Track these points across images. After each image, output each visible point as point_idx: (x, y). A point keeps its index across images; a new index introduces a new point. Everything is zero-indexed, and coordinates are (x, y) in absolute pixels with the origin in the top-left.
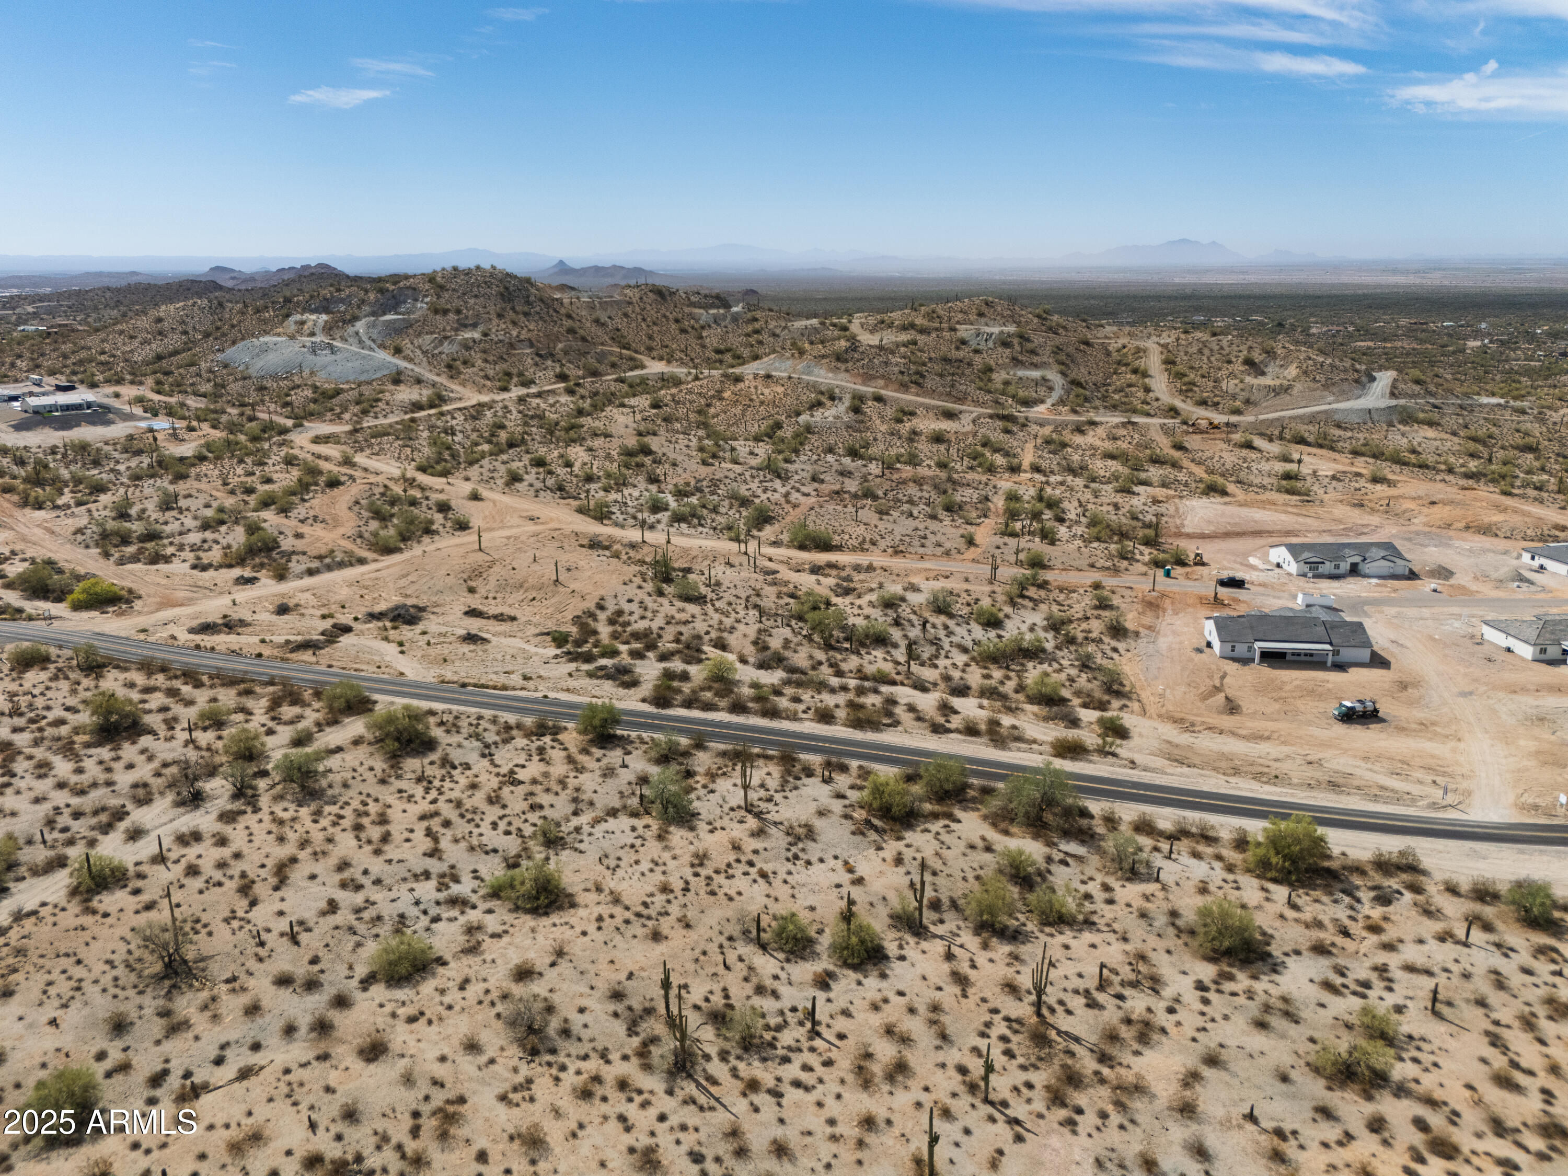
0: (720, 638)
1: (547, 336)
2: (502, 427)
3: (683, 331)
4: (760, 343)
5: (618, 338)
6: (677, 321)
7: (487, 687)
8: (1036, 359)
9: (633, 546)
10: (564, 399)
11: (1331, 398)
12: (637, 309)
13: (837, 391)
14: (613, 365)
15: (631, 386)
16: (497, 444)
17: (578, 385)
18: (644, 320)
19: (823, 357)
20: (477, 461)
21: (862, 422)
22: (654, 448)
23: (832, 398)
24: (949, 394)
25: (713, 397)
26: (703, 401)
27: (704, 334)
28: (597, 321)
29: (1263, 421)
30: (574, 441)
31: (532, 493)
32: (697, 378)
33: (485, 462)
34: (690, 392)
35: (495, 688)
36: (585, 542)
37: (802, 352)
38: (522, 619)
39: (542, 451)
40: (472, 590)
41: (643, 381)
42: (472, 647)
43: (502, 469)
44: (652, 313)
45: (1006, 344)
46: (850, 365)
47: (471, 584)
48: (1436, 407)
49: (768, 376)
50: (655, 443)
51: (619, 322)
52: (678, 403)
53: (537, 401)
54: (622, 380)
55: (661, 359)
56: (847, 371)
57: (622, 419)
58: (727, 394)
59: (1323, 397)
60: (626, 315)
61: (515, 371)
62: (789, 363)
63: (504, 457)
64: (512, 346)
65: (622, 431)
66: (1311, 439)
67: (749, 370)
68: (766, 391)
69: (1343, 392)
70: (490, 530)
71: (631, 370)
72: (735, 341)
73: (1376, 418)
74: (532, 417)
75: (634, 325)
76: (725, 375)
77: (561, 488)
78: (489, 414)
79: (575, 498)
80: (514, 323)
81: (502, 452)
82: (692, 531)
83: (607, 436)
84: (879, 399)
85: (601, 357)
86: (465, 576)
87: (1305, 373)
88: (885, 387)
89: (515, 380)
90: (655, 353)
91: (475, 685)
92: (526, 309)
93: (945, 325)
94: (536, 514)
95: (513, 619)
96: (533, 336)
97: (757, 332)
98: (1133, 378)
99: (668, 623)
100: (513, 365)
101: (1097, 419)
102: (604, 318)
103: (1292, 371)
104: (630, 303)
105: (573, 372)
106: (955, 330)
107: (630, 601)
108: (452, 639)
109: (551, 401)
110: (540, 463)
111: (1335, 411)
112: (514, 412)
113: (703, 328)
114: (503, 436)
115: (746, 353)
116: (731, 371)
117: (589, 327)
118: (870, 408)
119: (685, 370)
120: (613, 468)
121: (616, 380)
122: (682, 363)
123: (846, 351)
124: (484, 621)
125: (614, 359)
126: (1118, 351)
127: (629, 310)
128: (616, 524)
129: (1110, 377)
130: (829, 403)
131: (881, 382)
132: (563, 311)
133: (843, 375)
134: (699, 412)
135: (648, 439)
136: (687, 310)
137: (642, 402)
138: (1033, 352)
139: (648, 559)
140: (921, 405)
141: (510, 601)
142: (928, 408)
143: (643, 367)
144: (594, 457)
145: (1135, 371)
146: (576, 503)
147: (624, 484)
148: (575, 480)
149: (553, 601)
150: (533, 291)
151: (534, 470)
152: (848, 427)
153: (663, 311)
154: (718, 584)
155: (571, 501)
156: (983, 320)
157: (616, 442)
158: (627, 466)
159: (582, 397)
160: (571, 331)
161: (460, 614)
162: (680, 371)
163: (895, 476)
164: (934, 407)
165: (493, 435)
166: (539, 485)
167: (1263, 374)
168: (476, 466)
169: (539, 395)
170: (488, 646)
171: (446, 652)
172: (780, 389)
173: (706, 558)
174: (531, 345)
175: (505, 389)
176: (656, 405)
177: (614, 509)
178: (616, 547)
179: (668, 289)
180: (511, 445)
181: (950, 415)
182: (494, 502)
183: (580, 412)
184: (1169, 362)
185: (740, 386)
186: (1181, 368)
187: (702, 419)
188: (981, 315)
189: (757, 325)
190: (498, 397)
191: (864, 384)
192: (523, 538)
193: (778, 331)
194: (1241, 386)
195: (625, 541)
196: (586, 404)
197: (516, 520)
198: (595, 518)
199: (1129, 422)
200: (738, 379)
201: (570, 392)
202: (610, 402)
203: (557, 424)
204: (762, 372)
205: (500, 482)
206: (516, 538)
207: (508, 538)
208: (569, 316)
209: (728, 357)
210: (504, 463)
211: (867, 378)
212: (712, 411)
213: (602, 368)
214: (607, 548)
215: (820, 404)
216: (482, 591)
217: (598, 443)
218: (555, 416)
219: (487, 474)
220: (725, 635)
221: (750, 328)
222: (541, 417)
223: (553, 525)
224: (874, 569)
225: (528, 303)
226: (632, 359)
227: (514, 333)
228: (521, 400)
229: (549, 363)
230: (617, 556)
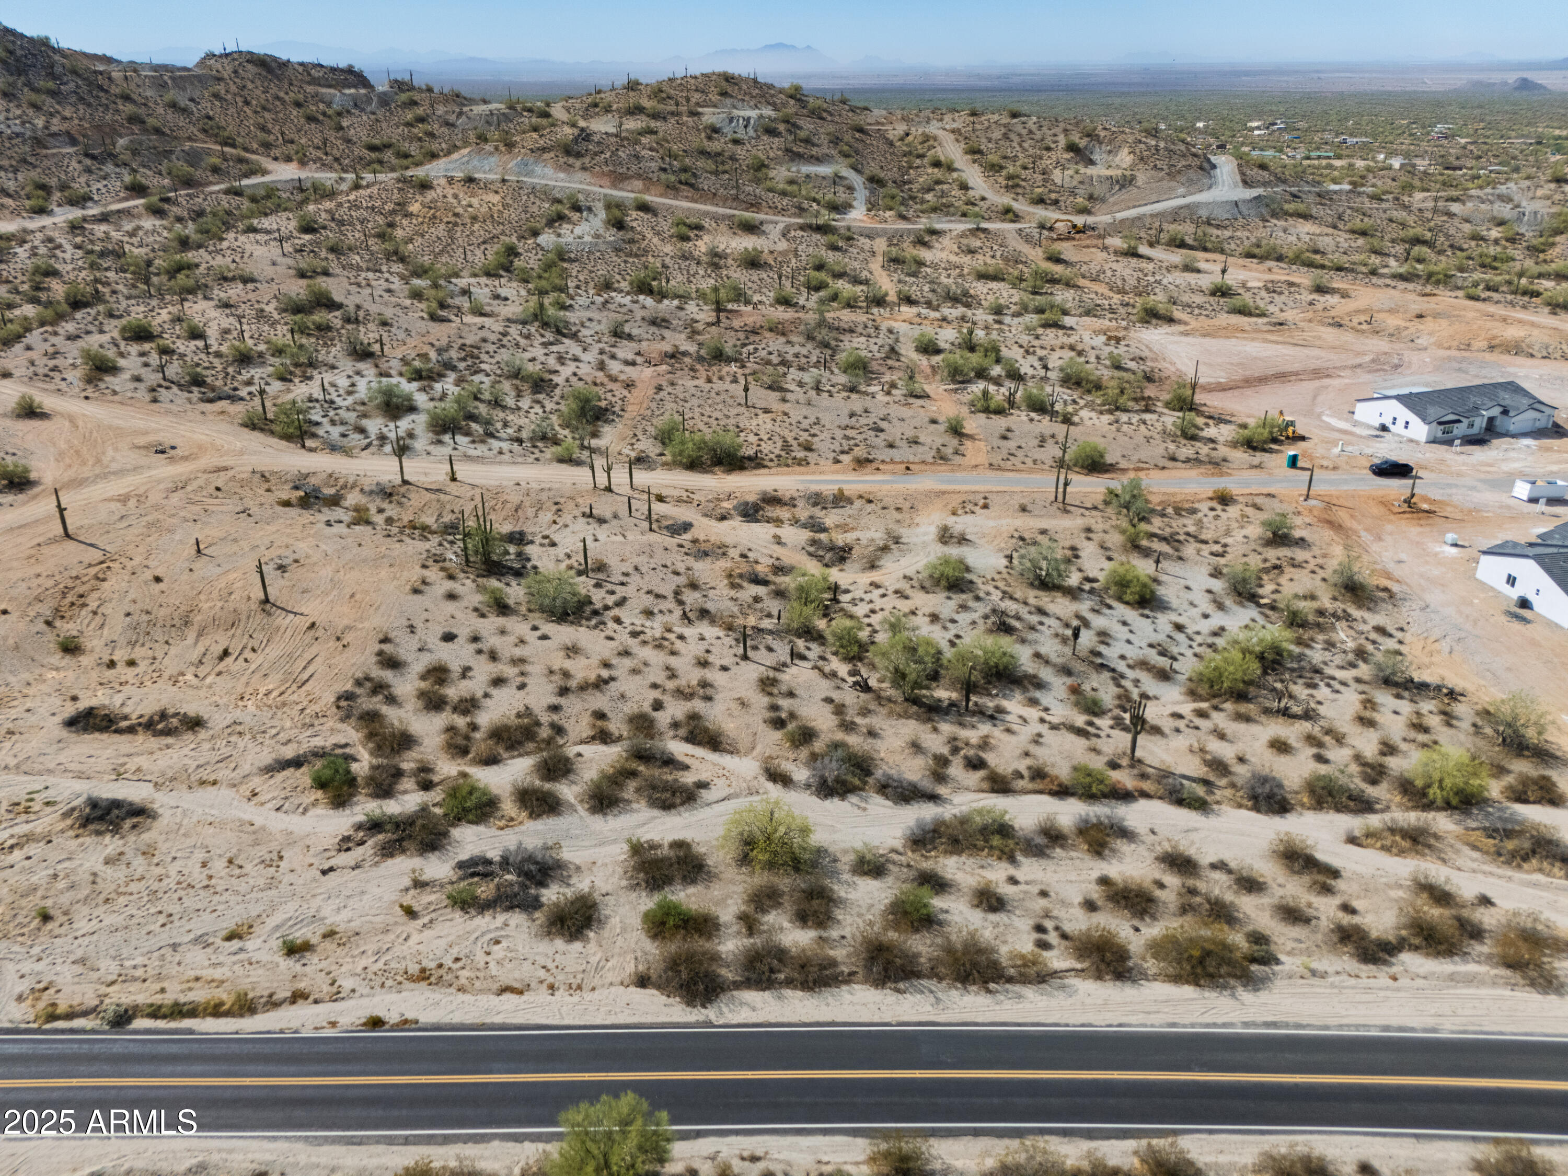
0: (694, 717)
1: (98, 128)
2: (52, 273)
3: (311, 119)
4: (431, 135)
5: (210, 129)
6: (298, 105)
7: (192, 1012)
8: (815, 151)
9: (387, 493)
10: (149, 223)
11: (1181, 190)
12: (233, 88)
13: (581, 197)
14: (215, 170)
15: (254, 200)
16: (49, 304)
17: (167, 200)
18: (247, 103)
19: (544, 150)
20: (19, 337)
21: (632, 241)
22: (337, 297)
23: (577, 208)
24: (736, 198)
25: (393, 212)
26: (380, 220)
27: (345, 123)
28: (173, 105)
29: (1122, 221)
30: (192, 291)
31: (143, 394)
32: (357, 187)
33: (34, 338)
34: (355, 206)
35: (216, 1011)
36: (286, 493)
37: (510, 145)
38: (218, 720)
39: (137, 313)
40: (70, 648)
41: (271, 192)
42: (111, 844)
43: (73, 351)
44: (257, 94)
45: (771, 132)
46: (587, 160)
47: (68, 628)
48: (1295, 196)
49: (470, 180)
50: (336, 287)
51: (207, 106)
52: (341, 223)
53: (103, 227)
54: (238, 193)
55: (288, 159)
56: (584, 169)
57: (259, 251)
58: (415, 208)
59: (1172, 189)
60: (216, 96)
61: (53, 182)
62: (493, 160)
63: (69, 327)
64: (38, 142)
65: (269, 271)
66: (1190, 241)
67: (435, 170)
68: (475, 201)
69: (1191, 182)
70: (78, 483)
71: (246, 176)
72: (391, 132)
73: (1245, 212)
74: (103, 254)
75: (232, 110)
76: (403, 180)
77: (197, 381)
78: (22, 252)
79: (233, 398)
80: (36, 107)
81: (60, 317)
82: (481, 450)
83: (246, 280)
84: (644, 207)
85: (194, 158)
86: (46, 610)
87: (1142, 159)
88: (647, 190)
89: (57, 196)
90: (276, 152)
91: (155, 1012)
92: (51, 85)
93: (683, 109)
94: (167, 439)
95: (195, 724)
96: (73, 126)
97: (421, 120)
98: (937, 173)
99: (564, 691)
100: (47, 171)
101: (938, 226)
102: (183, 102)
103: (1125, 158)
104: (219, 79)
105: (156, 182)
106: (697, 114)
107: (449, 637)
108: (47, 821)
109: (129, 227)
110: (141, 334)
111: (1198, 205)
112: (68, 247)
113: (339, 114)
114: (58, 289)
115: (413, 149)
116: (409, 173)
117: (160, 115)
118: (634, 218)
119: (334, 175)
120: (282, 335)
121: (227, 192)
122: (324, 166)
123: (576, 140)
124: (123, 743)
125: (215, 160)
126: (902, 139)
127: (221, 88)
128: (334, 448)
129: (907, 173)
130: (575, 216)
131: (638, 184)
132: (115, 90)
133: (580, 175)
134: (381, 236)
135: (323, 283)
136: (310, 89)
137: (286, 223)
138: (807, 141)
139: (429, 519)
140: (706, 214)
141: (170, 666)
142: (716, 218)
143: (265, 172)
144: (240, 318)
145: (937, 164)
146: (238, 409)
147: (312, 364)
148: (216, 362)
149: (273, 652)
150: (57, 57)
151: (134, 348)
152: (617, 250)
153: (274, 90)
154: (601, 567)
155: (224, 404)
156: (728, 101)
157: (266, 292)
158: (303, 330)
159: (179, 219)
160: (133, 119)
161: (53, 727)
162: (327, 177)
163: (737, 323)
164: (724, 217)
165: (37, 288)
166: (153, 378)
167: (1092, 162)
168: (18, 348)
169: (104, 218)
170: (152, 834)
171: (40, 876)
172: (496, 199)
173: (539, 507)
174: (73, 142)
175: (41, 211)
176: (308, 228)
177: (316, 416)
178: (352, 498)
179: (275, 59)
180: (76, 304)
181: (750, 228)
182: (72, 419)
183: (184, 243)
184: (974, 151)
185: (430, 195)
186: (993, 158)
187: (388, 246)
188: (724, 94)
189: (420, 111)
190: (35, 223)
191: (614, 186)
192: (155, 497)
193: (452, 118)
194: (1078, 178)
195: (368, 484)
196: (190, 229)
197: (128, 458)
198: (287, 437)
199: (978, 229)
200: (425, 186)
201: (157, 212)
202: (228, 227)
203: (149, 263)
204: (459, 175)
205: (74, 376)
206: (141, 499)
207: (124, 499)
208: (127, 98)
209: (388, 155)
210: (70, 338)
211: (618, 179)
212: (399, 233)
213: (198, 174)
214: (334, 501)
215: (561, 218)
216: (95, 644)
217: (235, 291)
218: (142, 251)
219: (43, 365)
220: (698, 705)
221: (410, 116)
222: (118, 254)
223: (208, 460)
224: (850, 501)
225: (52, 76)
226: (241, 160)
227: (40, 122)
228: (75, 227)
229: (109, 168)
230: (361, 518)
